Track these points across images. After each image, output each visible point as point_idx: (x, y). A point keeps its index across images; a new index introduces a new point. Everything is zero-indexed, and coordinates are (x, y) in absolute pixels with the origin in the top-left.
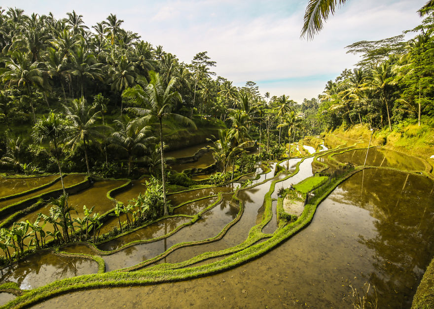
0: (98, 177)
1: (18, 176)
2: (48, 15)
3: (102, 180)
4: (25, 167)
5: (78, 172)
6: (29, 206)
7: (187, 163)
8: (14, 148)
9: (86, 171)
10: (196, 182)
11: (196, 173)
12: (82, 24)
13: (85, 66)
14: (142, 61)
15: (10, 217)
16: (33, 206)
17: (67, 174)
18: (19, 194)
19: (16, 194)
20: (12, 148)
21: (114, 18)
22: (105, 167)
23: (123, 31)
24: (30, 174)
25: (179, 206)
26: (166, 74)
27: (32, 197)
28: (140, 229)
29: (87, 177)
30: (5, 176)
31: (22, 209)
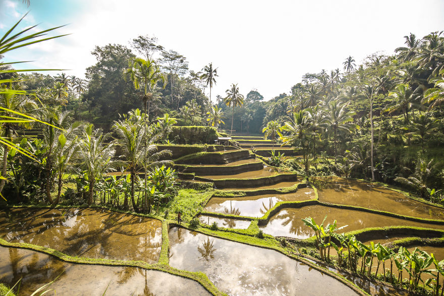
1: (423, 200)
4: (432, 192)
6: (430, 238)
8: (424, 170)
15: (408, 239)
16: (434, 239)
18: (421, 219)
19: (418, 218)
20: (422, 170)
24: (436, 202)
27: (435, 228)
30: (408, 196)
31: (422, 237)
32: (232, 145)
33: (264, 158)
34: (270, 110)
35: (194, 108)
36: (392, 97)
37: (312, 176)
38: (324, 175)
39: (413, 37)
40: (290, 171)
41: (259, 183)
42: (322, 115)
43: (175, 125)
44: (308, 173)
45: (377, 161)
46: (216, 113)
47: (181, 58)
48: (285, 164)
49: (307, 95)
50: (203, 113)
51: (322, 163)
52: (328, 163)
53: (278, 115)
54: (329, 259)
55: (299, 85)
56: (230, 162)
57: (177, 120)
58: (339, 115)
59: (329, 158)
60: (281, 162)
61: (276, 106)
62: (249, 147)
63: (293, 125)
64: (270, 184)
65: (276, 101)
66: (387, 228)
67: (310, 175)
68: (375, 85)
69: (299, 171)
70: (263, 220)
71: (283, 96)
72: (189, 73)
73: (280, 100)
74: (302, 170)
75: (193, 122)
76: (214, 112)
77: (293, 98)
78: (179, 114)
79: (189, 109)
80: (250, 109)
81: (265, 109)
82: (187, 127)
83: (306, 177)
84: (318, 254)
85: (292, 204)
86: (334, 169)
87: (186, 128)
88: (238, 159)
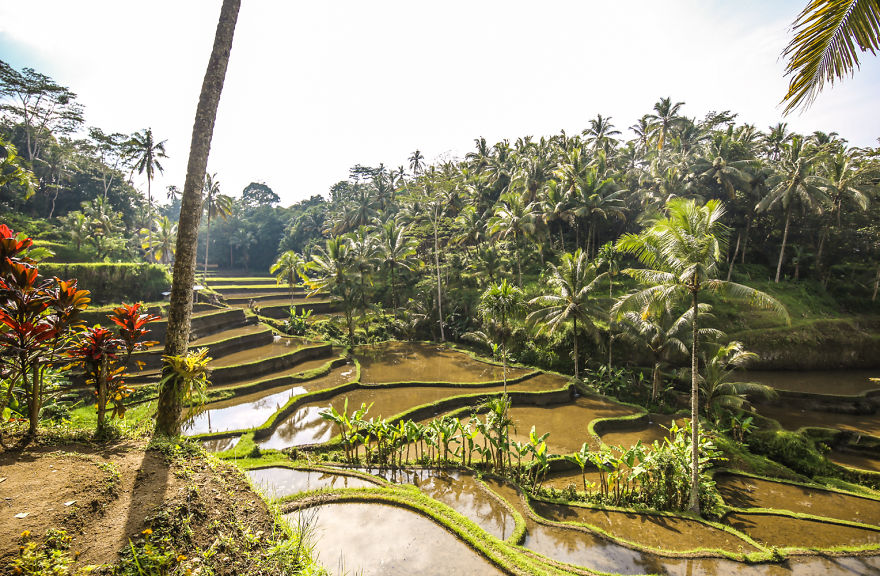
0: (589, 389)
1: (485, 359)
2: (560, 134)
3: (594, 397)
4: (495, 347)
5: (560, 372)
7: (829, 411)
9: (573, 374)
10: (845, 471)
11: (852, 447)
12: (611, 129)
13: (596, 198)
14: (719, 167)
15: (456, 411)
17: (543, 371)
21: (667, 103)
22: (606, 373)
23: (684, 120)
24: (497, 359)
25: (750, 510)
26: (785, 184)
28: (620, 512)
29: (569, 384)
30: (474, 356)
32: (205, 300)
33: (275, 321)
34: (292, 225)
35: (104, 217)
36: (459, 224)
37: (360, 344)
38: (379, 340)
39: (483, 142)
40: (322, 340)
41: (262, 369)
42: (371, 244)
43: (49, 260)
44: (353, 340)
45: (446, 312)
46: (165, 233)
47: (62, 93)
48: (315, 328)
49: (355, 207)
50: (128, 229)
51: (376, 321)
52: (385, 320)
53: (307, 237)
54: (357, 459)
55: (344, 184)
56: (200, 337)
57: (53, 248)
58: (397, 245)
59: (388, 312)
60: (308, 327)
61: (304, 219)
62: (246, 301)
63: (326, 260)
64: (283, 368)
65: (304, 209)
66: (436, 402)
67: (357, 343)
68: (443, 203)
69: (340, 339)
70: (263, 430)
71: (316, 200)
72: (88, 132)
73: (310, 208)
74: (344, 337)
75: (100, 250)
76: (160, 230)
77: (332, 208)
78: (56, 231)
79: (87, 220)
80: (250, 221)
81: (280, 223)
82: (86, 265)
83: (349, 347)
84: (344, 458)
85: (317, 395)
86: (392, 330)
87: (82, 268)
88: (220, 328)
